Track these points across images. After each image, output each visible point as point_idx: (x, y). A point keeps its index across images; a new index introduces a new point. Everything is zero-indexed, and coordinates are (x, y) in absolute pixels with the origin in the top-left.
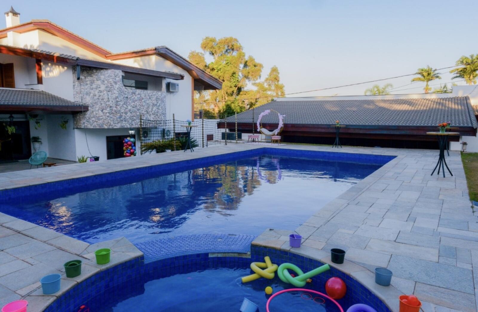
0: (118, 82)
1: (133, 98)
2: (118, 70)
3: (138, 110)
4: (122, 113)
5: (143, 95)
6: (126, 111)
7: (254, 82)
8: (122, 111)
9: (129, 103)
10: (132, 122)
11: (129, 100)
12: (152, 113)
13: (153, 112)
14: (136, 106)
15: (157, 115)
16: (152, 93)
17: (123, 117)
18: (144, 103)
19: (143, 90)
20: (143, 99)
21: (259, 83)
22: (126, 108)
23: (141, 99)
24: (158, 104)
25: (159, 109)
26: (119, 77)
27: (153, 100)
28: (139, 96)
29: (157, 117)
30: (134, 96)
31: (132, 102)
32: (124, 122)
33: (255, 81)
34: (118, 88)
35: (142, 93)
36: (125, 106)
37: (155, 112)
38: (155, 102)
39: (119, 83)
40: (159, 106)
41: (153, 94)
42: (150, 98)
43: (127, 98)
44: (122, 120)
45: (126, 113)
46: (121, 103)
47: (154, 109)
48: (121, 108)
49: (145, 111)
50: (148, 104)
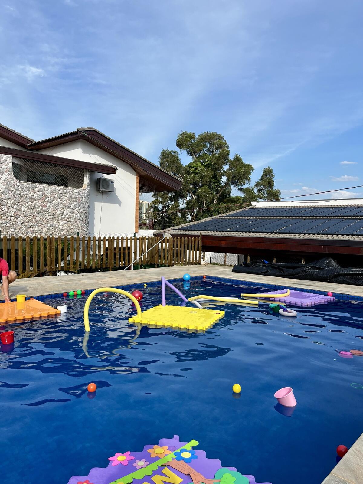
0: (6, 172)
1: (30, 195)
2: (7, 155)
3: (38, 214)
4: (11, 216)
5: (47, 192)
6: (16, 214)
7: (240, 187)
8: (11, 213)
9: (22, 203)
10: (27, 229)
11: (22, 199)
12: (62, 219)
13: (63, 217)
14: (35, 208)
15: (70, 221)
16: (63, 191)
17: (12, 222)
18: (49, 204)
19: (47, 186)
20: (47, 197)
21: (247, 189)
22: (17, 210)
23: (43, 198)
24: (72, 206)
25: (74, 213)
26: (7, 165)
27: (64, 200)
28: (41, 193)
29: (70, 225)
30: (32, 193)
31: (29, 201)
32: (13, 230)
33: (242, 185)
34: (4, 181)
35: (46, 189)
36: (15, 206)
37: (67, 217)
38: (67, 203)
39: (6, 174)
40: (74, 208)
41: (65, 191)
42: (59, 197)
43: (20, 195)
44: (9, 227)
45: (17, 217)
46: (9, 202)
47: (65, 213)
48: (8, 210)
49: (50, 214)
50: (54, 204)
